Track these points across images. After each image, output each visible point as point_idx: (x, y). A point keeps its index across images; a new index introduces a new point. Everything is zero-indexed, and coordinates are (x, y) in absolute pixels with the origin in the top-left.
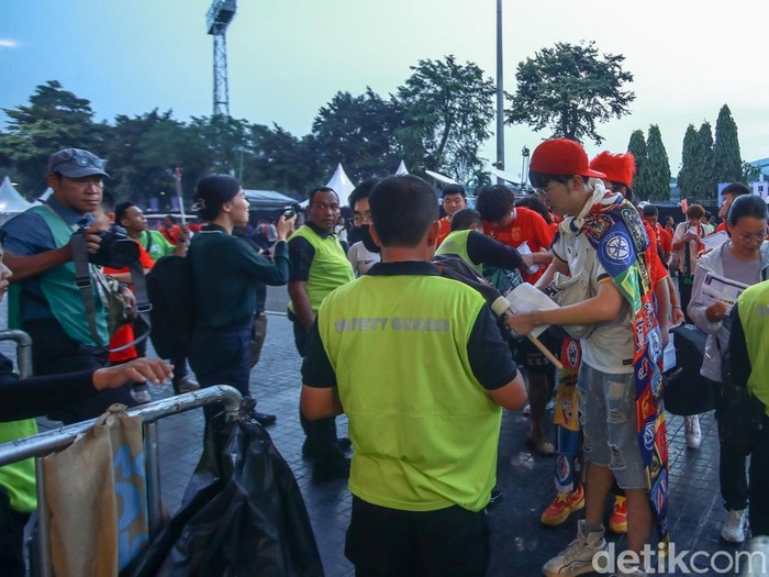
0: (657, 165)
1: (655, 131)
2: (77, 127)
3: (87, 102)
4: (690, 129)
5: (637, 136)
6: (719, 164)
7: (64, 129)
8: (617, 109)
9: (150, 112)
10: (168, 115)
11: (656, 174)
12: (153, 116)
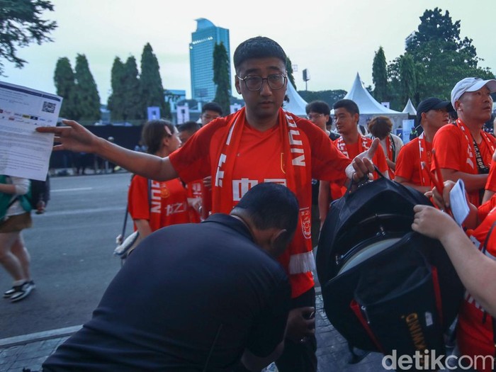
0: (86, 90)
1: (82, 60)
4: (117, 61)
5: (63, 64)
6: (146, 92)
8: (37, 36)
11: (86, 98)
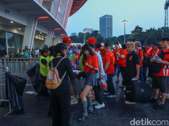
2: (139, 33)
3: (142, 28)
7: (138, 34)
9: (151, 28)
10: (154, 28)
12: (151, 29)
